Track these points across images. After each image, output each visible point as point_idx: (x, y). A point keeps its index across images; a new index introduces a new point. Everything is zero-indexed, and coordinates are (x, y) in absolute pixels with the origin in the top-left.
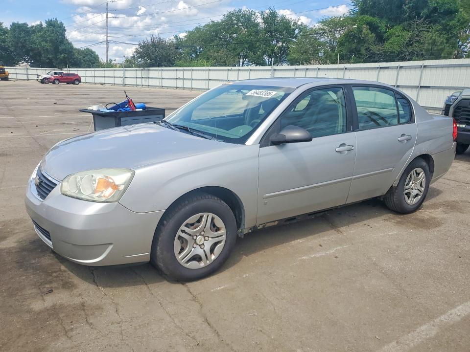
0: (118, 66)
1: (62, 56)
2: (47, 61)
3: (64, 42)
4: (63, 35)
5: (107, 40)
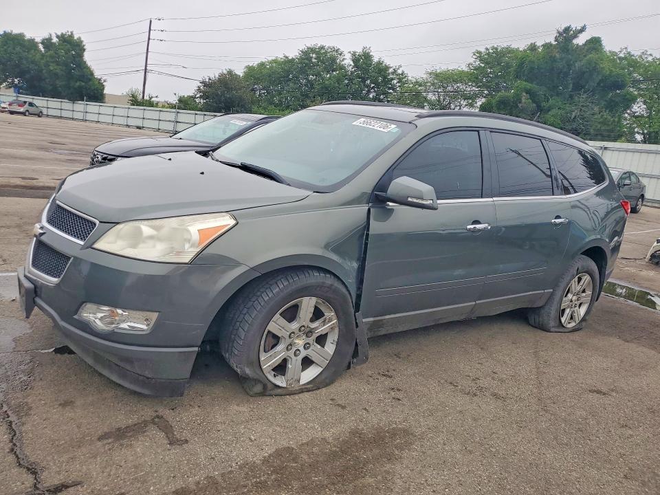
0: (160, 105)
1: (78, 84)
2: (50, 88)
3: (82, 65)
4: (81, 56)
5: (146, 69)
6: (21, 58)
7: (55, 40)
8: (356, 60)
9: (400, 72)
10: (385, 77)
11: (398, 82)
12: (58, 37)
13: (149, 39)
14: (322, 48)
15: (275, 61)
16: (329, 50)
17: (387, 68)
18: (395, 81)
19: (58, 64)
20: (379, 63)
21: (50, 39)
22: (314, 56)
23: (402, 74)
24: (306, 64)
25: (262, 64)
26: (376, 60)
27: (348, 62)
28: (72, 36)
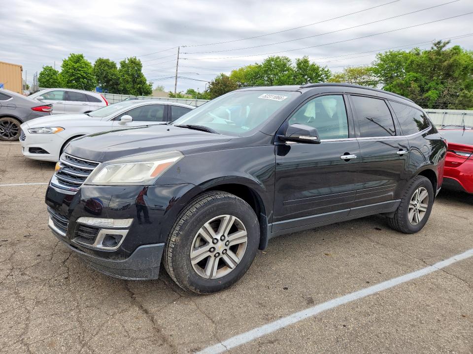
1: (139, 86)
2: (122, 88)
3: (140, 75)
4: (140, 70)
5: (176, 76)
6: (107, 72)
7: (127, 62)
8: (299, 64)
9: (326, 70)
10: (317, 73)
11: (325, 76)
12: (128, 60)
13: (178, 58)
14: (278, 58)
15: (250, 67)
16: (282, 59)
17: (318, 68)
18: (323, 76)
19: (128, 75)
20: (313, 65)
21: (124, 62)
22: (273, 63)
23: (327, 71)
24: (269, 68)
25: (242, 70)
26: (311, 63)
27: (293, 65)
28: (135, 59)
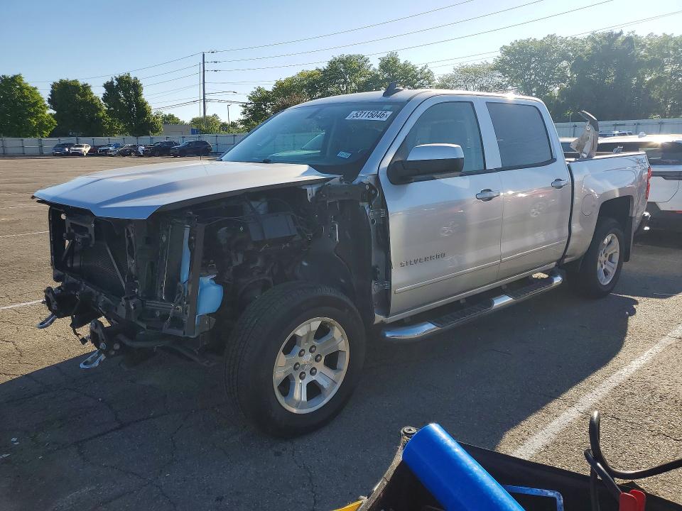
4: (139, 95)
5: (204, 99)
11: (426, 80)
12: (117, 79)
17: (414, 69)
18: (423, 80)
